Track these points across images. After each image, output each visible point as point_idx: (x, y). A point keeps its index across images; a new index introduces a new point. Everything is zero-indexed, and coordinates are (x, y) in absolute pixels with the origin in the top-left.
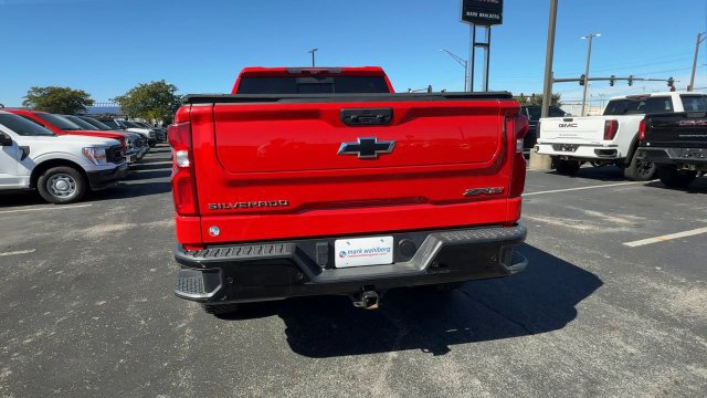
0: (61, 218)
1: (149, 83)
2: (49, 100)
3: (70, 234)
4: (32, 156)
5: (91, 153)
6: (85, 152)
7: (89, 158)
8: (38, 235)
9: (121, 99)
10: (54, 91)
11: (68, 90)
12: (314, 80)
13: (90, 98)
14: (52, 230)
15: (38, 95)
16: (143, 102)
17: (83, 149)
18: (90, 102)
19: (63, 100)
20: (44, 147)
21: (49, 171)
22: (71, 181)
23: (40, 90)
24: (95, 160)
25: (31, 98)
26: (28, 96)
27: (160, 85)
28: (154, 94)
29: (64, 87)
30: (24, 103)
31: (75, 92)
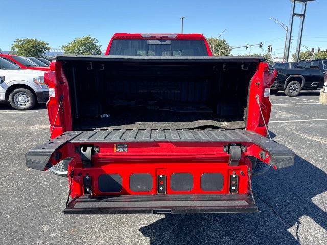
0: (20, 118)
1: (82, 38)
2: (25, 47)
3: (22, 128)
4: (6, 81)
5: (39, 81)
6: (35, 80)
7: (37, 83)
8: (5, 128)
9: (66, 47)
10: (28, 42)
11: (36, 41)
12: (158, 42)
13: (48, 46)
14: (13, 125)
15: (20, 44)
16: (78, 49)
17: (34, 78)
18: (48, 49)
19: (32, 47)
20: (13, 76)
21: (15, 91)
22: (27, 97)
23: (20, 41)
24: (40, 85)
25: (16, 46)
26: (14, 45)
27: (88, 39)
28: (85, 45)
29: (34, 39)
30: (12, 48)
31: (39, 43)
